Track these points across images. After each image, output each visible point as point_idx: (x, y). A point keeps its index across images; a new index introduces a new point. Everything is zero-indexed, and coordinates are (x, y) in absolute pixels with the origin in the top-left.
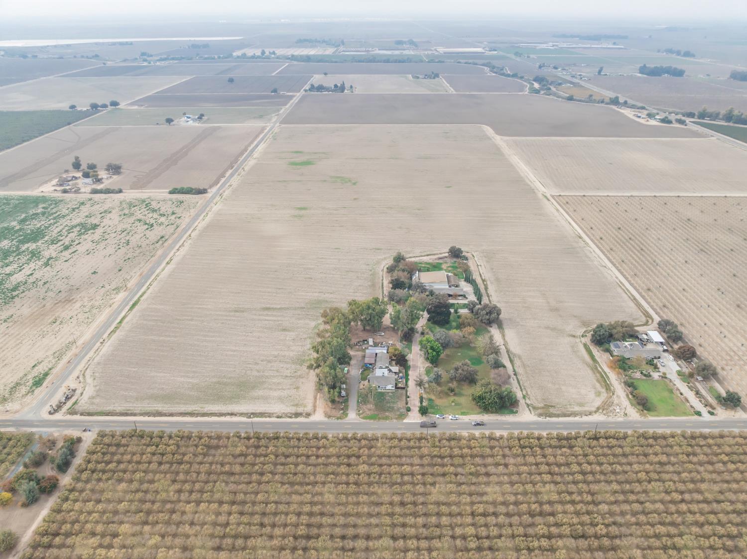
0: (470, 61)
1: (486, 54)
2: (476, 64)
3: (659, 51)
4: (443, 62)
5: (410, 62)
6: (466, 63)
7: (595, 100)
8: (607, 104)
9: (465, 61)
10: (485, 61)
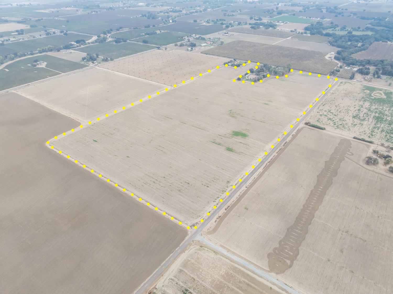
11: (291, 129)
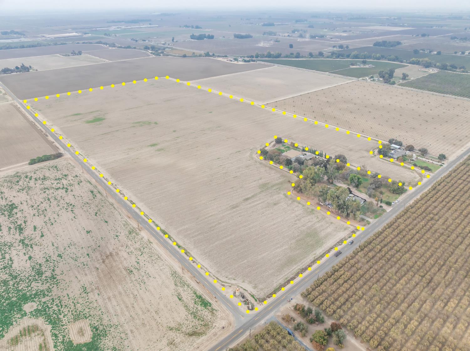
0: (86, 41)
1: (84, 36)
2: (92, 43)
3: (180, 27)
4: (66, 44)
5: (40, 46)
6: (83, 43)
7: (196, 55)
8: (203, 56)
9: (82, 42)
10: (98, 40)
11: (66, 145)
